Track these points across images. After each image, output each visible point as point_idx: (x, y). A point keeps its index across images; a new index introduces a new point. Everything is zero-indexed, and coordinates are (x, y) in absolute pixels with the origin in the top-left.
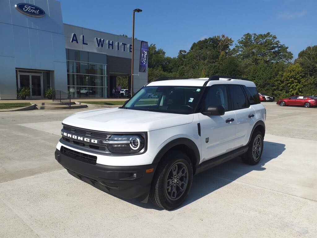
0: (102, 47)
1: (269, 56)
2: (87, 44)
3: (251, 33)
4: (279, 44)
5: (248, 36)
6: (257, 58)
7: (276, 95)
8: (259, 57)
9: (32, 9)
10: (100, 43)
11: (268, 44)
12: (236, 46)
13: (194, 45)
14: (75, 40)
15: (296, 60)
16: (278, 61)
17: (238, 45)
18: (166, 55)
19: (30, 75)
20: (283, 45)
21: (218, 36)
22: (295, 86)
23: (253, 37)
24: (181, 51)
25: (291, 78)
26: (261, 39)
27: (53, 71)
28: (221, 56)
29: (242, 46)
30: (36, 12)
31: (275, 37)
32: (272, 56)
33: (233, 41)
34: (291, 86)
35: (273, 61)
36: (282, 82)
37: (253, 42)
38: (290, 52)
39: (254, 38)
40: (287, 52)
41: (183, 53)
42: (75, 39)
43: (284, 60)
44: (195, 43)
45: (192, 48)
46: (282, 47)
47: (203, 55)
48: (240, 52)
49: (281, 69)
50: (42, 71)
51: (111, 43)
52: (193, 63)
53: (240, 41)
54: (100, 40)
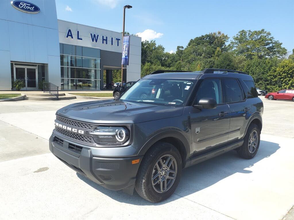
0: (96, 42)
1: (263, 51)
2: (81, 39)
4: (273, 40)
5: (243, 32)
6: (251, 54)
7: (269, 89)
8: (254, 52)
9: (27, 6)
10: (94, 38)
11: (262, 41)
12: (231, 43)
13: (192, 41)
14: (70, 36)
15: (290, 56)
16: (272, 57)
17: (234, 41)
18: (165, 51)
19: (26, 68)
20: (278, 41)
21: (214, 33)
22: (288, 81)
23: (247, 34)
24: (178, 47)
25: (284, 72)
26: (256, 36)
27: (47, 64)
28: (216, 52)
29: (238, 42)
30: (31, 9)
31: (269, 34)
32: (266, 52)
33: (229, 38)
34: (284, 81)
35: (267, 57)
36: (275, 77)
37: (248, 38)
38: (284, 48)
39: (249, 34)
40: (281, 48)
41: (181, 49)
42: (70, 34)
43: (278, 55)
44: (192, 40)
45: (189, 45)
46: (276, 43)
47: (199, 51)
48: (235, 48)
49: (274, 64)
50: (37, 65)
51: (105, 38)
52: (190, 58)
53: (235, 37)
54: (95, 35)
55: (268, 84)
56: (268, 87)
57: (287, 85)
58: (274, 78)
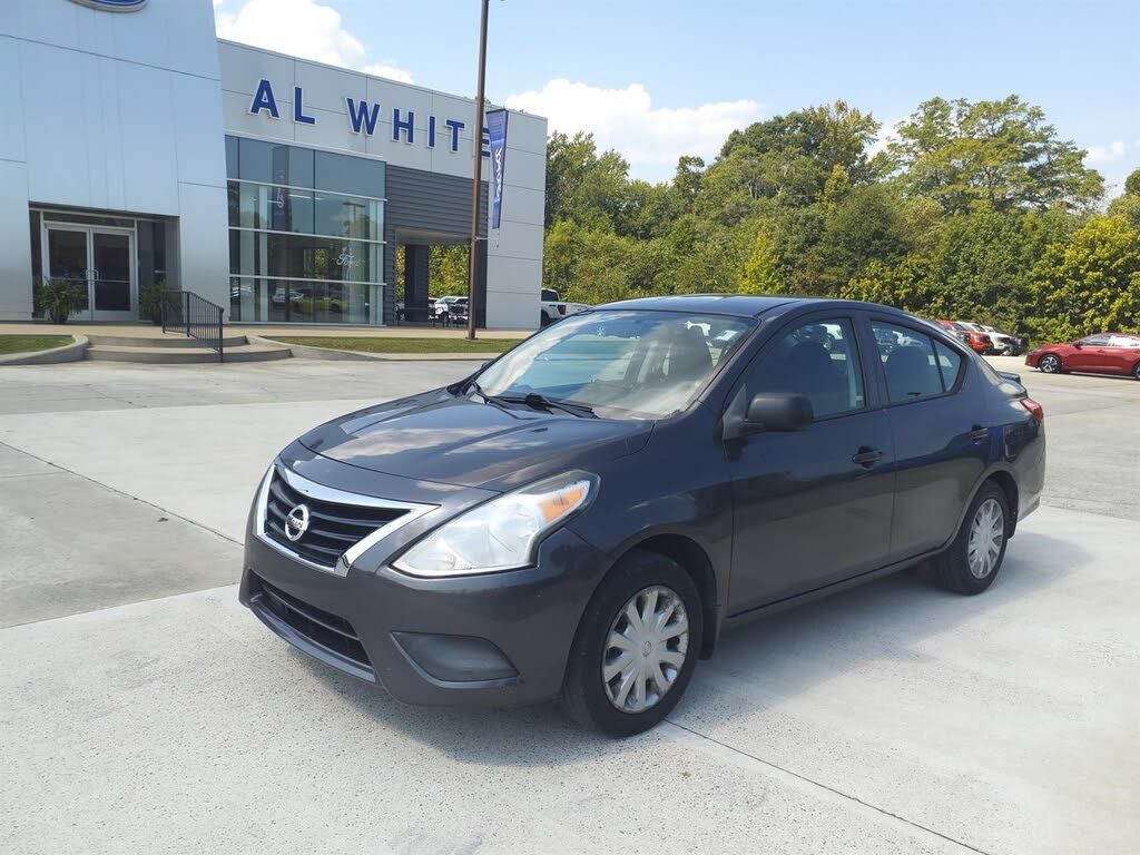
0: (370, 132)
1: (1013, 182)
2: (311, 121)
3: (947, 97)
4: (1050, 139)
5: (936, 108)
6: (967, 192)
7: (1034, 332)
10: (363, 118)
11: (1011, 140)
12: (892, 147)
13: (736, 138)
14: (265, 105)
15: (1115, 203)
16: (1047, 205)
17: (899, 140)
18: (632, 176)
19: (90, 230)
20: (1068, 143)
21: (821, 109)
22: (1106, 300)
23: (953, 114)
24: (684, 161)
25: (1094, 266)
27: (175, 219)
28: (831, 182)
29: (915, 145)
31: (1037, 114)
32: (1023, 186)
33: (879, 127)
34: (1091, 301)
36: (1059, 283)
37: (954, 130)
38: (1095, 171)
39: (960, 115)
40: (1083, 173)
41: (693, 168)
42: (265, 100)
43: (1068, 199)
44: (736, 132)
45: (727, 151)
46: (1061, 150)
47: (765, 176)
48: (905, 169)
49: (1054, 234)
50: (136, 219)
51: (403, 118)
52: (729, 204)
53: (905, 125)
54: (364, 105)
55: (1029, 312)
56: (1031, 321)
57: (1104, 315)
58: (1055, 290)
